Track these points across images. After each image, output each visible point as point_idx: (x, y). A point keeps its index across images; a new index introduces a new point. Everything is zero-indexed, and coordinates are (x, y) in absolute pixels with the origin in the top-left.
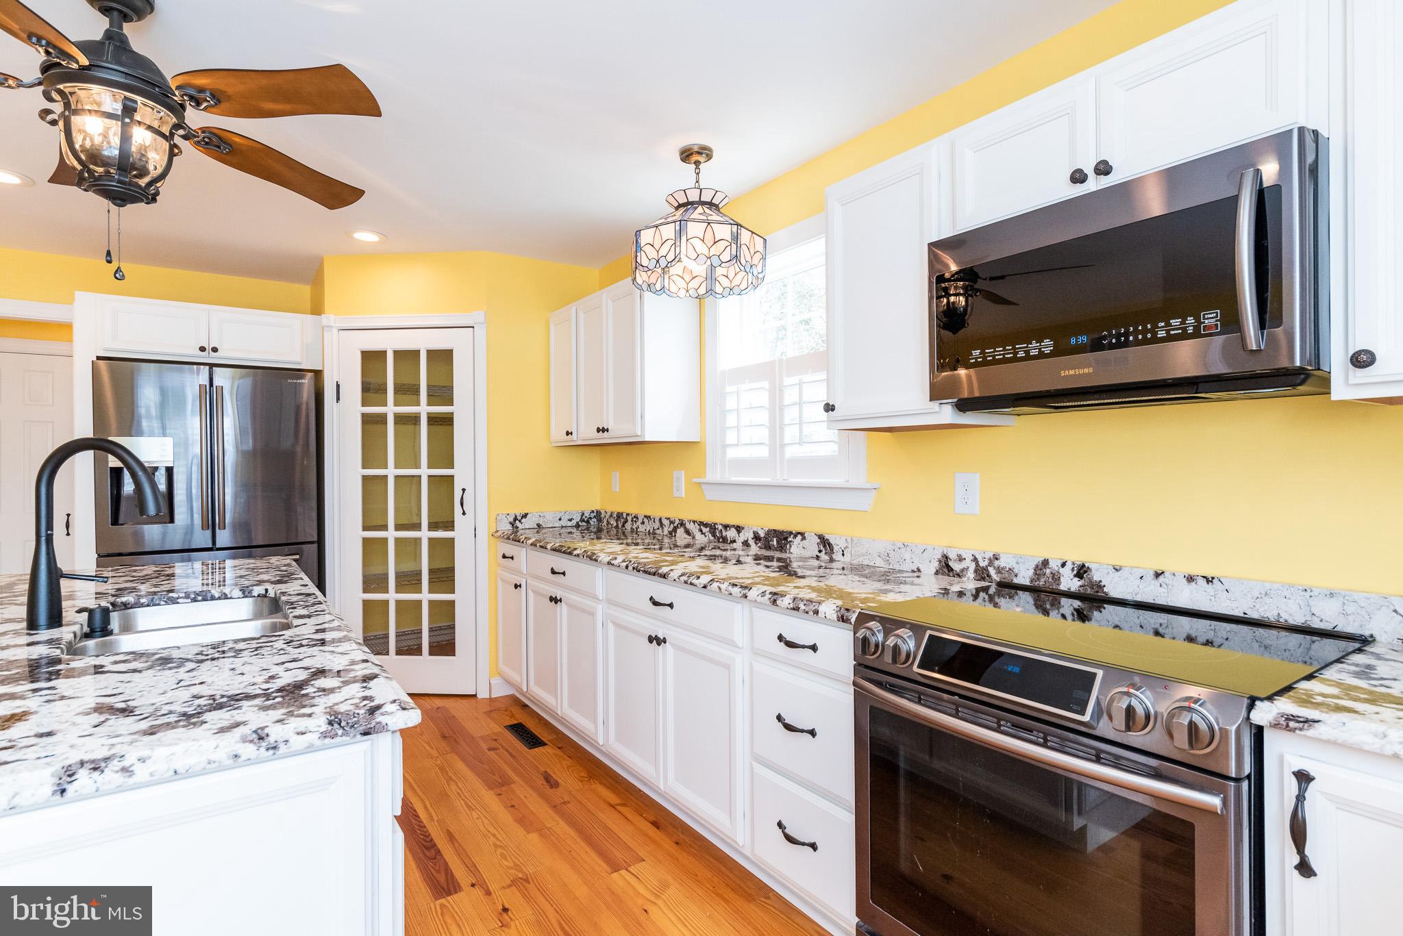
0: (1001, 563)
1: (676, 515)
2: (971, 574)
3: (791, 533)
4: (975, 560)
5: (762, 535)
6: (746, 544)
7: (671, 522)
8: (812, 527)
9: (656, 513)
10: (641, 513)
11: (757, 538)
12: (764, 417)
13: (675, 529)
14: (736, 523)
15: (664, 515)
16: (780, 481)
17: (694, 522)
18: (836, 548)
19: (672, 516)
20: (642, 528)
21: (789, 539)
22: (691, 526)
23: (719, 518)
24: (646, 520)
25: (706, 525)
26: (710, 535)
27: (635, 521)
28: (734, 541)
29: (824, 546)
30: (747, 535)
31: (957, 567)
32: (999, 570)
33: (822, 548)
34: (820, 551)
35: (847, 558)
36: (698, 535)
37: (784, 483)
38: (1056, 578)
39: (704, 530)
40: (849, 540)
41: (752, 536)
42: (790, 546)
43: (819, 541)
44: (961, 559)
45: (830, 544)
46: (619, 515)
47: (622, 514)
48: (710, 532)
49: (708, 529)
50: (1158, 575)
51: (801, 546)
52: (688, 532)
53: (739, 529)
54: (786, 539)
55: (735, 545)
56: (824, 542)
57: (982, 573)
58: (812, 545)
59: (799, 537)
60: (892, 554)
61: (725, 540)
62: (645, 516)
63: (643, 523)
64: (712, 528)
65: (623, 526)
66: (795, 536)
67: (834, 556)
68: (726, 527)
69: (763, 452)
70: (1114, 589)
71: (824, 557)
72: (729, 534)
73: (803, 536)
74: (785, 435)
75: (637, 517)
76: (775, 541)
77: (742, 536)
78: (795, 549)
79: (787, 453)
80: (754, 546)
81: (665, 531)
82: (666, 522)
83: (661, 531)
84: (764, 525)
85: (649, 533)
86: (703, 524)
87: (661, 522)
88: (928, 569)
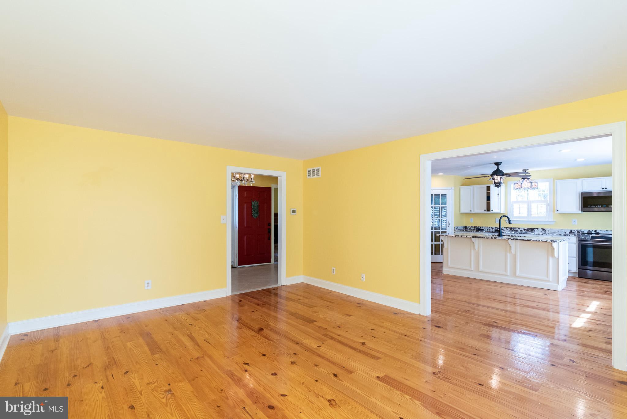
0: (582, 231)
2: (576, 232)
3: (534, 228)
4: (577, 230)
5: (526, 229)
6: (521, 231)
7: (496, 228)
8: (540, 228)
9: (491, 226)
11: (525, 229)
12: (526, 210)
14: (518, 227)
16: (530, 220)
17: (504, 227)
23: (512, 227)
25: (508, 228)
29: (544, 230)
30: (522, 229)
31: (573, 232)
32: (581, 232)
34: (542, 231)
35: (549, 231)
38: (591, 232)
39: (508, 229)
40: (550, 229)
42: (534, 231)
44: (574, 230)
45: (545, 230)
46: (475, 227)
47: (476, 227)
53: (519, 228)
56: (543, 229)
57: (578, 232)
58: (540, 230)
61: (515, 230)
63: (485, 228)
66: (536, 229)
68: (515, 228)
69: (526, 215)
71: (544, 232)
72: (516, 229)
73: (538, 229)
74: (532, 213)
75: (483, 227)
76: (530, 230)
77: (520, 229)
78: (536, 231)
79: (533, 216)
80: (524, 231)
81: (494, 229)
82: (494, 228)
83: (492, 229)
84: (526, 228)
85: (487, 230)
86: (507, 228)
87: (492, 228)
88: (568, 232)
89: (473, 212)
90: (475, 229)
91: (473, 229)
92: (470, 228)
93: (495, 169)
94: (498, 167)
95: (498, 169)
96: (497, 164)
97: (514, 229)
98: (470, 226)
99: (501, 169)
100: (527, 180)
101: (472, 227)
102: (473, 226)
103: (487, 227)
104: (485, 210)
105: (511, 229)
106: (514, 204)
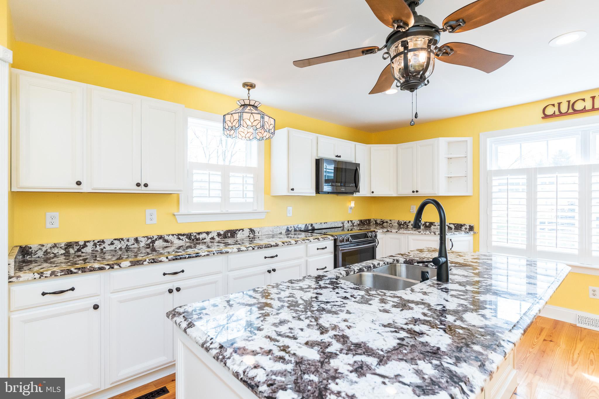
0: (299, 227)
1: (154, 234)
2: (293, 231)
3: (237, 230)
4: (294, 227)
5: (222, 233)
6: (213, 238)
8: (246, 226)
9: (132, 235)
10: (108, 237)
11: (219, 235)
12: (219, 186)
13: (153, 242)
14: (206, 231)
15: (139, 234)
16: (224, 211)
17: (173, 235)
18: (256, 232)
19: (150, 234)
20: (108, 248)
21: (237, 232)
22: (170, 238)
23: (193, 230)
24: (116, 242)
25: (183, 235)
26: (187, 240)
27: (100, 245)
28: (205, 239)
29: (252, 232)
30: (215, 235)
31: (290, 229)
33: (250, 232)
34: (250, 234)
35: (260, 234)
36: (176, 242)
37: (227, 212)
38: (309, 227)
39: (181, 237)
40: (261, 228)
41: (217, 234)
42: (237, 235)
43: (249, 230)
44: (291, 227)
45: (254, 231)
46: (69, 245)
47: (77, 243)
48: (186, 238)
49: (185, 237)
50: (321, 223)
51: (242, 234)
52: (167, 241)
53: (208, 233)
54: (235, 232)
55: (205, 241)
56: (252, 231)
58: (247, 233)
59: (241, 231)
60: (274, 230)
61: (198, 239)
62: (115, 239)
63: (112, 244)
64: (189, 236)
65: (79, 250)
66: (239, 230)
67: (255, 235)
68: (199, 234)
69: (218, 200)
70: (316, 228)
71: (251, 236)
72: (201, 236)
73: (243, 230)
74: (232, 194)
75: (103, 242)
76: (229, 234)
77: (210, 236)
78: (240, 236)
79: (232, 200)
80: (217, 239)
81: (142, 244)
82: (143, 239)
83: (136, 245)
84: (222, 229)
85: (121, 249)
86: (181, 235)
87: (136, 240)
88: (284, 232)
89: (85, 188)
90: (72, 251)
91: (63, 252)
92: (46, 253)
97: (198, 237)
98: (48, 242)
100: (252, 108)
101: (55, 246)
102: (63, 240)
103: (120, 240)
104: (139, 183)
105: (189, 237)
106: (194, 171)
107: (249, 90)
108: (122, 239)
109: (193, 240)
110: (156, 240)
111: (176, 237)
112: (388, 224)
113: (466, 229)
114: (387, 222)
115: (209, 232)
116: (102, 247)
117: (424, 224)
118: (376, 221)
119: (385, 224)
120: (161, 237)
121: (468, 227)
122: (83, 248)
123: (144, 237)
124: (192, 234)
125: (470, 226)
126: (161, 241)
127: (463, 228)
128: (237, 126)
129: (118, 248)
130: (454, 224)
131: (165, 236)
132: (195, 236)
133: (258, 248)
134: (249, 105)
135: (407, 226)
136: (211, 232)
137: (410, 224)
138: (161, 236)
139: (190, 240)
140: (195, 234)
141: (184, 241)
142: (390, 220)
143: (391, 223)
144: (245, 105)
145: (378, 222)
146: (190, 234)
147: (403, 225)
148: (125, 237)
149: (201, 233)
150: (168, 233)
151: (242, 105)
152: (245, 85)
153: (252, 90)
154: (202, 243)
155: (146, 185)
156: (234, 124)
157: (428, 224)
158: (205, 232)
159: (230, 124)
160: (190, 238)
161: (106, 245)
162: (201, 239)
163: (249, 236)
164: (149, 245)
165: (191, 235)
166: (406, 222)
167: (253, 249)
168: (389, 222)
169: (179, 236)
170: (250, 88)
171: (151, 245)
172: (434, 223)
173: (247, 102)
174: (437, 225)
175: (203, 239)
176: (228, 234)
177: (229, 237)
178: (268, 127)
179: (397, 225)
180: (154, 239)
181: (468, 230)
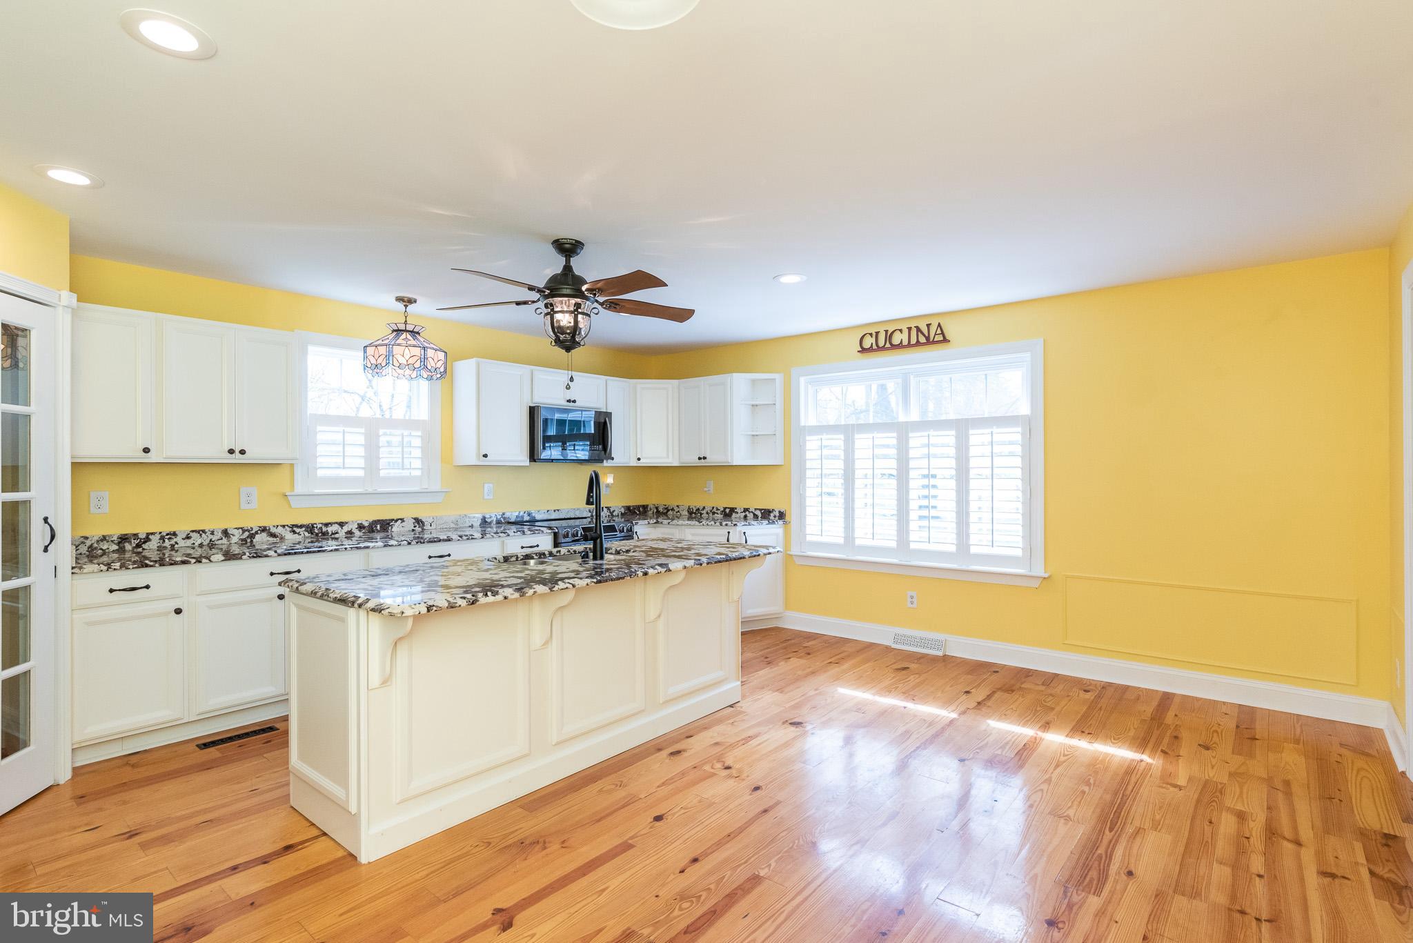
0: (505, 516)
1: (254, 524)
2: (495, 522)
3: (393, 520)
4: (496, 516)
5: (366, 524)
6: (350, 533)
8: (409, 514)
9: (219, 526)
10: (182, 528)
11: (361, 527)
12: (361, 451)
13: (252, 536)
14: (339, 521)
15: (230, 525)
16: (370, 490)
17: (284, 526)
18: (426, 523)
19: (247, 525)
20: (182, 543)
21: (392, 524)
22: (280, 531)
23: (317, 519)
24: (194, 535)
25: (301, 527)
26: (307, 534)
27: (169, 539)
28: (337, 533)
29: (418, 524)
30: (354, 527)
31: (489, 520)
32: (505, 519)
33: (416, 524)
34: (415, 527)
35: (434, 526)
36: (289, 536)
37: (375, 492)
38: (523, 517)
39: (297, 530)
40: (434, 517)
41: (357, 526)
42: (392, 528)
43: (414, 521)
44: (490, 517)
45: (422, 522)
46: (124, 539)
47: (136, 536)
48: (306, 531)
49: (304, 529)
50: (548, 511)
51: (401, 526)
52: (273, 535)
53: (341, 524)
54: (388, 524)
55: (337, 536)
56: (418, 521)
57: (499, 521)
58: (409, 524)
59: (400, 521)
60: (459, 520)
61: (325, 534)
62: (193, 531)
63: (188, 537)
64: (310, 528)
65: (138, 546)
66: (397, 521)
67: (425, 528)
68: (326, 525)
69: (361, 473)
70: (538, 517)
71: (418, 529)
72: (330, 529)
73: (402, 520)
74: (383, 462)
75: (175, 534)
76: (378, 526)
77: (346, 528)
78: (396, 528)
79: (383, 473)
80: (357, 533)
81: (234, 539)
82: (236, 532)
83: (225, 541)
84: (366, 519)
85: (201, 545)
86: (297, 526)
87: (226, 533)
88: (477, 523)
89: (153, 457)
90: (128, 547)
91: (115, 547)
93: (559, 270)
94: (568, 261)
95: (568, 268)
96: (568, 248)
97: (324, 529)
99: (577, 271)
100: (409, 337)
101: (104, 539)
102: (115, 531)
103: (201, 532)
104: (232, 450)
105: (311, 530)
106: (319, 428)
107: (406, 306)
108: (204, 531)
109: (317, 535)
110: (256, 533)
111: (289, 529)
112: (675, 513)
113: (775, 517)
114: (673, 509)
115: (343, 523)
116: (173, 542)
117: (722, 511)
118: (657, 508)
119: (670, 512)
120: (264, 529)
121: (777, 514)
122: (145, 542)
123: (238, 529)
124: (315, 526)
125: (780, 512)
126: (264, 534)
127: (772, 515)
128: (383, 364)
129: (197, 544)
130: (760, 510)
131: (271, 527)
132: (321, 528)
133: (417, 543)
134: (406, 331)
135: (701, 514)
136: (347, 523)
137: (704, 512)
138: (265, 527)
139: (312, 534)
140: (319, 526)
141: (302, 535)
142: (678, 506)
143: (679, 511)
144: (398, 331)
145: (661, 509)
146: (312, 525)
147: (695, 513)
148: (207, 528)
149: (330, 523)
150: (276, 524)
151: (394, 331)
152: (399, 299)
153: (411, 307)
154: (332, 539)
155: (242, 452)
156: (379, 361)
157: (727, 511)
158: (337, 523)
159: (373, 361)
160: (311, 532)
161: (178, 539)
162: (330, 533)
163: (413, 530)
164: (244, 540)
165: (313, 527)
166: (698, 509)
167: (409, 544)
168: (676, 509)
169: (293, 528)
170: (407, 304)
171: (249, 540)
172: (736, 509)
173: (402, 327)
174: (739, 511)
175: (333, 534)
176: (376, 527)
177: (378, 531)
178: (433, 365)
179: (687, 514)
180: (253, 532)
181: (777, 518)
